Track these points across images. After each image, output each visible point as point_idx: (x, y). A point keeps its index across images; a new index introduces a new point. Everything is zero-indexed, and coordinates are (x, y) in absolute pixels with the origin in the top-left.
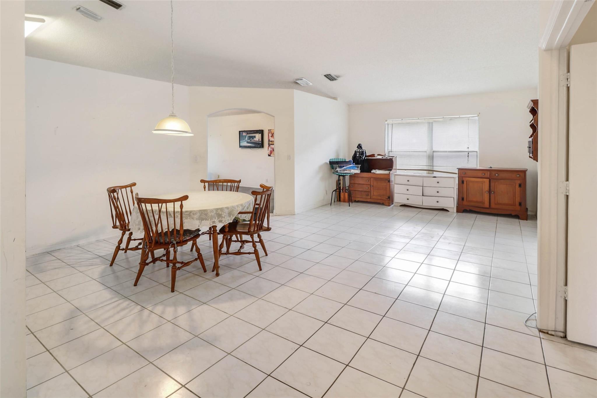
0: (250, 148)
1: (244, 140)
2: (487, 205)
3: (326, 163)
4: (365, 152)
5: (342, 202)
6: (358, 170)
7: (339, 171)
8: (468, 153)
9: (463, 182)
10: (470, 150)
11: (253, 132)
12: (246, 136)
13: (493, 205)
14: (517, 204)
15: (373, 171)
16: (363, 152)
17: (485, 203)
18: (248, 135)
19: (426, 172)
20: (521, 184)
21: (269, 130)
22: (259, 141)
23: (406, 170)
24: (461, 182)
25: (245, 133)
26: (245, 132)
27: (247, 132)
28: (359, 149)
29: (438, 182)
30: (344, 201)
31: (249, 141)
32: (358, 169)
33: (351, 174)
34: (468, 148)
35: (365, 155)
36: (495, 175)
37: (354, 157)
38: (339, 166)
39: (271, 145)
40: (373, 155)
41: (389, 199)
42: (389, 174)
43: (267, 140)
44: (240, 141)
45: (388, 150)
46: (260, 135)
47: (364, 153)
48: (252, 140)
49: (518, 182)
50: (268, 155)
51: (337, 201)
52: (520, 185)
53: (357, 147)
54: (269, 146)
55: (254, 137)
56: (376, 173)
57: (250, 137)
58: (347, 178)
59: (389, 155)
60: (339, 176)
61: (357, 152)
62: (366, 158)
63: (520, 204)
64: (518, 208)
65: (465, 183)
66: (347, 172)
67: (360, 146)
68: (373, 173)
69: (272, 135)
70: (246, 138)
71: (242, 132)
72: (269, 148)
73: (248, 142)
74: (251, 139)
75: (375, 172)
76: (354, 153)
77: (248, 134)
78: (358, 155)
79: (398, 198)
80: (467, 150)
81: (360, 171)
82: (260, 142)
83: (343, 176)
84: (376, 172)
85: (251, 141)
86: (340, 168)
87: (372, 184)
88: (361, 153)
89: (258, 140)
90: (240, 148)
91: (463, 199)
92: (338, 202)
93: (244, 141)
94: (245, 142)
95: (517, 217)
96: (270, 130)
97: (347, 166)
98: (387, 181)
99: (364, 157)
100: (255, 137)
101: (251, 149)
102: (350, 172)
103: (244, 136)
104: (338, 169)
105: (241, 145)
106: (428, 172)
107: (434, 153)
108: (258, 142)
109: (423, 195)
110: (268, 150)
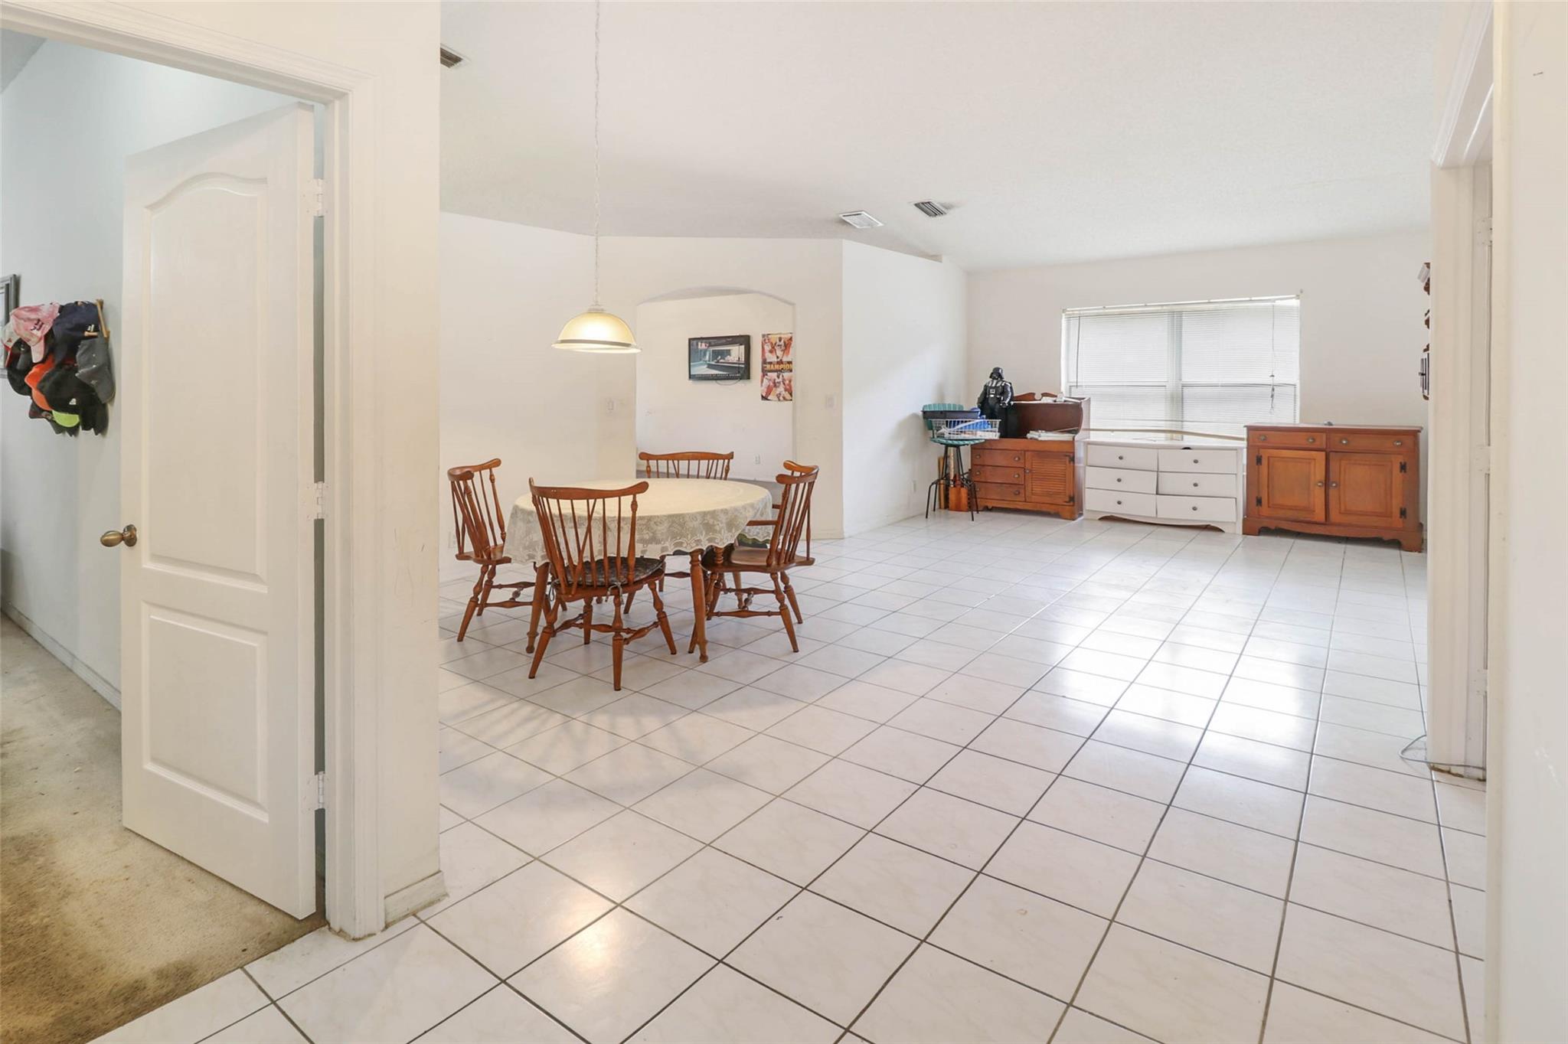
0: (716, 380)
1: (701, 360)
2: (1320, 515)
3: (915, 416)
4: (1011, 388)
5: (951, 510)
6: (995, 432)
7: (947, 435)
8: (1273, 390)
9: (1259, 460)
10: (1277, 380)
11: (724, 341)
12: (705, 352)
13: (1334, 516)
14: (1396, 512)
15: (1032, 435)
16: (1004, 388)
17: (1314, 511)
18: (712, 349)
19: (1163, 435)
20: (1405, 464)
21: (764, 336)
22: (739, 364)
23: (1113, 431)
24: (1256, 460)
25: (703, 344)
26: (704, 341)
27: (708, 341)
28: (995, 381)
29: (1196, 462)
30: (958, 509)
31: (713, 363)
32: (994, 429)
33: (977, 442)
34: (1273, 376)
35: (1010, 395)
36: (1341, 442)
37: (984, 402)
38: (947, 422)
39: (769, 374)
40: (1031, 396)
41: (1072, 503)
42: (1072, 443)
43: (760, 361)
44: (692, 364)
45: (1068, 382)
46: (743, 347)
47: (1009, 390)
48: (721, 361)
49: (1397, 460)
50: (762, 396)
51: (940, 508)
52: (1403, 467)
53: (991, 377)
54: (764, 376)
55: (725, 353)
56: (1040, 439)
57: (716, 354)
58: (966, 453)
59: (1070, 395)
60: (947, 446)
61: (991, 388)
62: (1012, 403)
63: (1403, 513)
64: (1397, 521)
65: (1264, 461)
66: (967, 436)
67: (997, 374)
68: (1031, 439)
69: (773, 348)
70: (705, 355)
71: (695, 342)
72: (765, 380)
73: (710, 366)
74: (719, 358)
75: (1036, 437)
76: (982, 389)
77: (710, 345)
78: (992, 396)
79: (1094, 501)
80: (1269, 381)
81: (998, 434)
82: (743, 366)
83: (957, 447)
84: (1040, 436)
85: (718, 362)
86: (950, 427)
87: (1028, 466)
88: (1000, 391)
89: (735, 360)
90: (691, 381)
91: (1259, 502)
92: (943, 511)
93: (701, 362)
94: (701, 364)
95: (1395, 544)
96: (768, 335)
97: (966, 422)
98: (1067, 459)
99: (1008, 400)
100: (728, 352)
101: (719, 381)
102: (974, 438)
103: (701, 351)
104: (945, 430)
105: (692, 373)
106: (1169, 435)
107: (1186, 390)
108: (737, 365)
109: (1157, 494)
110: (762, 385)
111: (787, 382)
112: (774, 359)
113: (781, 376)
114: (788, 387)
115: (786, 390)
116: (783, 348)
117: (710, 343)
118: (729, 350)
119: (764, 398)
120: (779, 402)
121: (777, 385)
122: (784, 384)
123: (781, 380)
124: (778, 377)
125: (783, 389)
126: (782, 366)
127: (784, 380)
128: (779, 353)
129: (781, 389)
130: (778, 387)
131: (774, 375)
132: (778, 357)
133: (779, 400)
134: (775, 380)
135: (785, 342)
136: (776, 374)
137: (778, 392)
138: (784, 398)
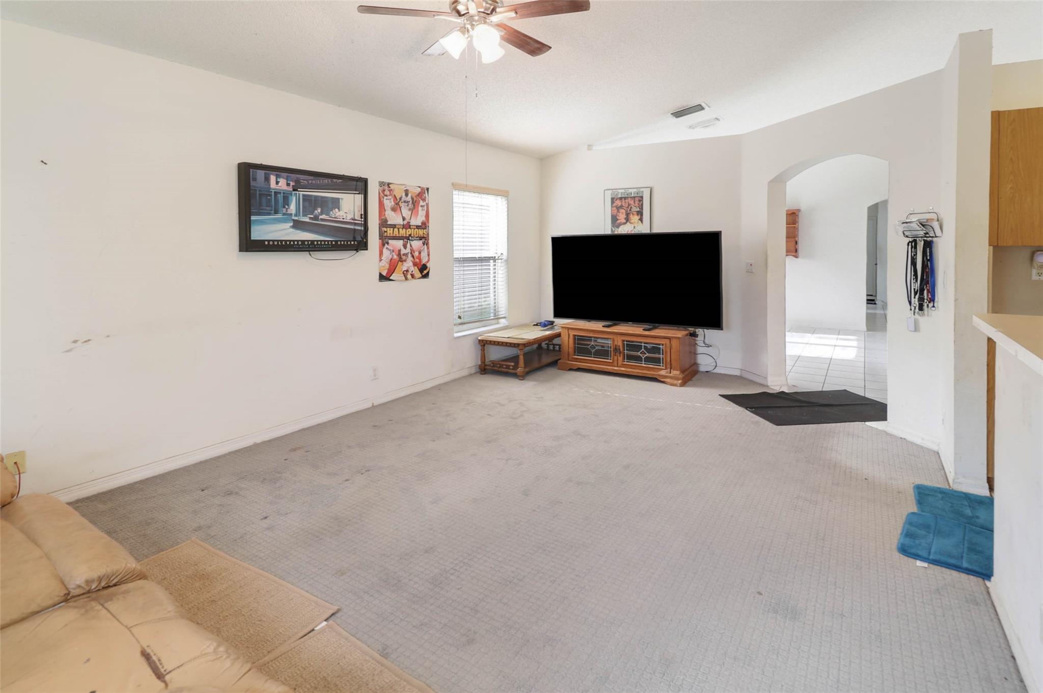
1: (276, 212)
11: (326, 181)
18: (302, 193)
25: (271, 180)
31: (306, 219)
39: (390, 241)
50: (381, 275)
54: (385, 245)
55: (330, 205)
57: (310, 204)
69: (397, 204)
72: (385, 250)
73: (298, 225)
74: (319, 210)
85: (316, 218)
89: (348, 218)
93: (279, 216)
96: (389, 184)
100: (336, 203)
101: (322, 254)
108: (352, 227)
110: (381, 260)
111: (416, 254)
112: (399, 221)
113: (408, 245)
114: (417, 260)
115: (415, 264)
116: (411, 206)
117: (297, 181)
118: (338, 199)
119: (382, 278)
120: (407, 282)
121: (404, 257)
122: (413, 256)
123: (408, 250)
124: (405, 246)
125: (411, 264)
126: (409, 232)
127: (412, 251)
128: (406, 212)
129: (408, 264)
130: (405, 261)
131: (399, 244)
132: (404, 219)
133: (406, 279)
134: (400, 251)
135: (412, 199)
136: (401, 242)
137: (405, 269)
138: (413, 276)
